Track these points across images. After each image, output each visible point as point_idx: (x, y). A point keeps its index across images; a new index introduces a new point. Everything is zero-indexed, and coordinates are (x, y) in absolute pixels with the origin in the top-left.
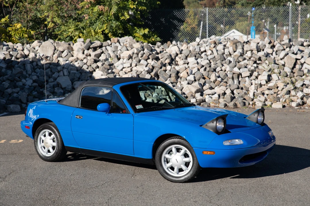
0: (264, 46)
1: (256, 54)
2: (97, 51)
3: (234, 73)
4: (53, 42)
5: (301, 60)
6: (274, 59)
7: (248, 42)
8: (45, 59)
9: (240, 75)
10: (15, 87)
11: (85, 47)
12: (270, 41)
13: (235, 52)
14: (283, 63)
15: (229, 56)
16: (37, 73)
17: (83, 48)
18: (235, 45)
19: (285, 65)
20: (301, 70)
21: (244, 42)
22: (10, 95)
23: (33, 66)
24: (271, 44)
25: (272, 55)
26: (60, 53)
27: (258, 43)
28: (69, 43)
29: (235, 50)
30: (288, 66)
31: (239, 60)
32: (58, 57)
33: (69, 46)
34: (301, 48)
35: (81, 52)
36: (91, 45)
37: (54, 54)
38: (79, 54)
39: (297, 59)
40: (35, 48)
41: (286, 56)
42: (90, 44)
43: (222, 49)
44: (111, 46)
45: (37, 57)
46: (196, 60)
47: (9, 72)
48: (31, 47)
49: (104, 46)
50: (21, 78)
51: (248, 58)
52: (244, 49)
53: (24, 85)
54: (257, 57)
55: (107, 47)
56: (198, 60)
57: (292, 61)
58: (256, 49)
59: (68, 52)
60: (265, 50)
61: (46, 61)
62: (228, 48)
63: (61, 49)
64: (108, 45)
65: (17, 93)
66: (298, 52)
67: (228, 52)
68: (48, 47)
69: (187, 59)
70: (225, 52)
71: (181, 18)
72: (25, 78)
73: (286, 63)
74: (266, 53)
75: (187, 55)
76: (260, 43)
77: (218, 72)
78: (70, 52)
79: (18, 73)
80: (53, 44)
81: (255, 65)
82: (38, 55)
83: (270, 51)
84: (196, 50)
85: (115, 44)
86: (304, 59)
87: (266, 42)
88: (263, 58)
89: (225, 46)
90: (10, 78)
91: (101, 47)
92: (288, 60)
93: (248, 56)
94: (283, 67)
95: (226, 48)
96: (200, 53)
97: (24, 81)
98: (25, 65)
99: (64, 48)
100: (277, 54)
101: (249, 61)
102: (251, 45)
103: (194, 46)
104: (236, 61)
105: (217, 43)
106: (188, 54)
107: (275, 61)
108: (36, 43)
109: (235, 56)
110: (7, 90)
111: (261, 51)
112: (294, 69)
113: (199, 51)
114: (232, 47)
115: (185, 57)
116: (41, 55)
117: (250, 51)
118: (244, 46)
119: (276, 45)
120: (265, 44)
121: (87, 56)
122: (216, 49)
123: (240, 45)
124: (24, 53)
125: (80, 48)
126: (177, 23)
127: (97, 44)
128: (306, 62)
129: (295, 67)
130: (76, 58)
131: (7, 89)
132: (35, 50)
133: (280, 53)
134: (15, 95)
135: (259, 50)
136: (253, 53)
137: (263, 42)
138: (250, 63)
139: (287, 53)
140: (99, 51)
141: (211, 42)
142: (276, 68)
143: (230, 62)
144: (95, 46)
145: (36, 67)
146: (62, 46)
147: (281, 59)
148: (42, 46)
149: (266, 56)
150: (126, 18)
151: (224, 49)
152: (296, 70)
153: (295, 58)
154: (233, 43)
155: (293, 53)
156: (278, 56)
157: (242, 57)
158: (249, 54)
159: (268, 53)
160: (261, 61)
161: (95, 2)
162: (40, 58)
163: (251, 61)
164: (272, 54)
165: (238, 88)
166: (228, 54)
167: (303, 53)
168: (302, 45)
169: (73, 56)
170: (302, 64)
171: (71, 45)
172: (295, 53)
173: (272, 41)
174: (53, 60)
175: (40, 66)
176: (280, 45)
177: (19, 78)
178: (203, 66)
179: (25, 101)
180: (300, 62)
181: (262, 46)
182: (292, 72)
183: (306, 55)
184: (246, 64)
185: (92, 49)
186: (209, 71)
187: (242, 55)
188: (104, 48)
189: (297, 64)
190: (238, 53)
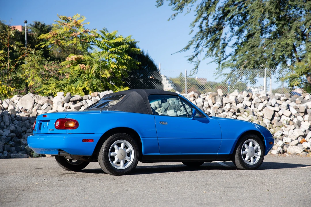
0: (242, 99)
1: (235, 106)
2: (76, 104)
4: (32, 96)
5: (278, 112)
6: (253, 111)
7: (226, 96)
8: (24, 111)
11: (65, 100)
12: (248, 94)
13: (214, 104)
14: (262, 115)
15: (208, 108)
16: (15, 125)
17: (63, 101)
18: (214, 98)
19: (264, 117)
20: (280, 121)
21: (223, 96)
23: (12, 118)
24: (250, 98)
25: (251, 108)
26: (40, 106)
27: (237, 97)
28: (49, 97)
29: (214, 103)
30: (266, 117)
31: (218, 112)
32: (37, 110)
33: (49, 99)
34: (278, 102)
35: (61, 105)
36: (71, 99)
37: (33, 107)
38: (58, 106)
39: (275, 111)
40: (15, 102)
41: (264, 108)
42: (70, 97)
43: (202, 101)
44: (91, 100)
45: (16, 110)
46: (175, 113)
48: (11, 101)
49: (84, 100)
52: (223, 102)
54: (236, 109)
55: (87, 101)
56: (177, 113)
57: (271, 113)
58: (235, 102)
59: (48, 105)
60: (243, 103)
61: (25, 113)
62: (207, 101)
63: (40, 102)
64: (88, 98)
66: (276, 104)
67: (207, 104)
68: (27, 101)
69: (166, 112)
70: (204, 105)
71: (158, 79)
72: (3, 129)
73: (264, 115)
74: (245, 105)
75: (166, 108)
76: (238, 97)
78: (50, 106)
80: (32, 97)
82: (17, 108)
83: (249, 103)
84: (175, 104)
85: (95, 97)
86: (282, 111)
87: (244, 95)
88: (242, 110)
89: (204, 99)
91: (81, 100)
92: (266, 111)
93: (228, 108)
94: (262, 118)
95: (205, 101)
96: (179, 106)
98: (3, 117)
99: (43, 102)
100: (255, 107)
101: (228, 112)
102: (230, 98)
104: (215, 113)
105: (196, 97)
106: (168, 107)
107: (253, 113)
108: (15, 98)
109: (215, 108)
111: (240, 103)
112: (273, 120)
113: (178, 104)
114: (211, 99)
115: (165, 110)
116: (20, 108)
117: (229, 104)
118: (222, 99)
119: (254, 98)
120: (243, 97)
121: (67, 109)
122: (195, 102)
123: (219, 97)
124: (3, 106)
125: (60, 101)
126: (154, 84)
127: (77, 97)
128: (284, 114)
129: (274, 119)
130: (56, 110)
132: (14, 103)
133: (258, 105)
135: (237, 103)
136: (232, 105)
137: (241, 95)
138: (230, 114)
139: (265, 105)
140: (79, 104)
141: (190, 96)
142: (255, 119)
144: (75, 99)
145: (14, 119)
146: (42, 100)
147: (260, 111)
148: (21, 100)
149: (244, 108)
150: (107, 76)
151: (203, 102)
152: (274, 122)
153: (273, 110)
154: (212, 95)
155: (271, 106)
156: (256, 108)
157: (221, 109)
158: (228, 106)
159: (247, 106)
160: (240, 112)
161: (76, 61)
162: (19, 111)
163: (230, 113)
164: (250, 106)
166: (208, 106)
167: (281, 106)
168: (279, 99)
169: (52, 109)
170: (280, 116)
171: (51, 99)
172: (273, 105)
173: (250, 94)
174: (32, 112)
175: (19, 118)
176: (258, 98)
180: (278, 114)
181: (241, 99)
182: (271, 123)
183: (283, 108)
184: (226, 116)
185: (72, 102)
187: (221, 107)
188: (84, 102)
189: (275, 116)
190: (217, 105)
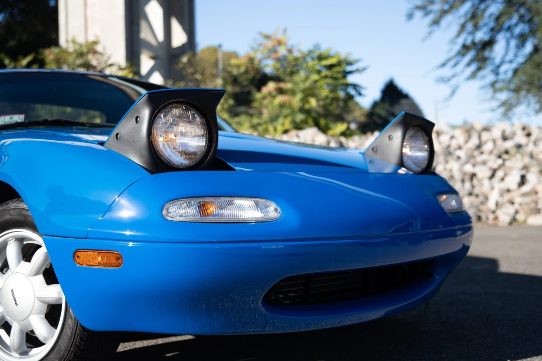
0: (513, 133)
1: (501, 144)
3: (465, 174)
9: (473, 176)
12: (524, 128)
13: (467, 142)
15: (458, 150)
18: (468, 134)
24: (526, 131)
43: (448, 140)
52: (482, 139)
54: (503, 149)
58: (501, 137)
60: (514, 139)
62: (457, 138)
67: (457, 144)
70: (452, 145)
74: (517, 143)
76: (507, 132)
81: (500, 161)
83: (524, 141)
87: (517, 128)
88: (512, 151)
93: (489, 149)
95: (453, 140)
101: (489, 155)
102: (493, 133)
109: (468, 149)
114: (462, 136)
118: (481, 134)
119: (533, 132)
123: (476, 132)
135: (505, 138)
136: (497, 143)
143: (459, 158)
154: (464, 130)
156: (537, 147)
160: (509, 154)
163: (493, 155)
165: (470, 194)
166: (457, 147)
173: (527, 128)
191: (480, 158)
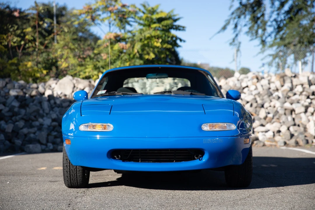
1: (308, 88)
3: (286, 109)
4: (71, 79)
7: (295, 77)
8: (63, 97)
9: (292, 111)
10: (32, 127)
13: (282, 86)
15: (276, 91)
16: (56, 112)
18: (282, 79)
21: (292, 77)
22: (26, 135)
23: (51, 104)
28: (89, 80)
31: (288, 95)
33: (90, 83)
37: (73, 91)
40: (52, 86)
43: (267, 83)
45: (55, 95)
47: (23, 111)
48: (47, 85)
50: (37, 117)
51: (298, 93)
52: (293, 83)
53: (42, 125)
54: (311, 92)
58: (307, 83)
59: (90, 90)
62: (273, 82)
63: (81, 86)
65: (34, 133)
67: (274, 87)
68: (66, 84)
70: (271, 87)
72: (42, 117)
77: (267, 108)
79: (34, 111)
80: (71, 81)
81: (309, 100)
82: (55, 92)
84: (237, 85)
89: (269, 80)
90: (25, 117)
93: (299, 91)
95: (271, 83)
96: (241, 88)
97: (41, 120)
98: (42, 103)
99: (84, 86)
101: (300, 96)
102: (300, 79)
103: (233, 81)
104: (285, 96)
105: (259, 78)
108: (51, 81)
109: (284, 91)
110: (22, 131)
111: (313, 85)
113: (240, 86)
114: (279, 81)
116: (59, 93)
117: (300, 85)
118: (292, 80)
122: (260, 84)
123: (288, 79)
124: (39, 91)
131: (22, 129)
132: (51, 88)
134: (32, 135)
135: (310, 84)
136: (305, 87)
137: (314, 76)
138: (303, 98)
141: (253, 77)
143: (279, 98)
145: (54, 106)
146: (83, 83)
148: (59, 83)
151: (269, 84)
154: (280, 76)
157: (292, 92)
158: (299, 88)
163: (303, 96)
165: (294, 125)
166: (275, 89)
171: (92, 82)
177: (35, 117)
178: (248, 102)
179: (44, 142)
184: (298, 99)
186: (256, 107)
187: (292, 89)
190: (287, 87)
191: (294, 98)
